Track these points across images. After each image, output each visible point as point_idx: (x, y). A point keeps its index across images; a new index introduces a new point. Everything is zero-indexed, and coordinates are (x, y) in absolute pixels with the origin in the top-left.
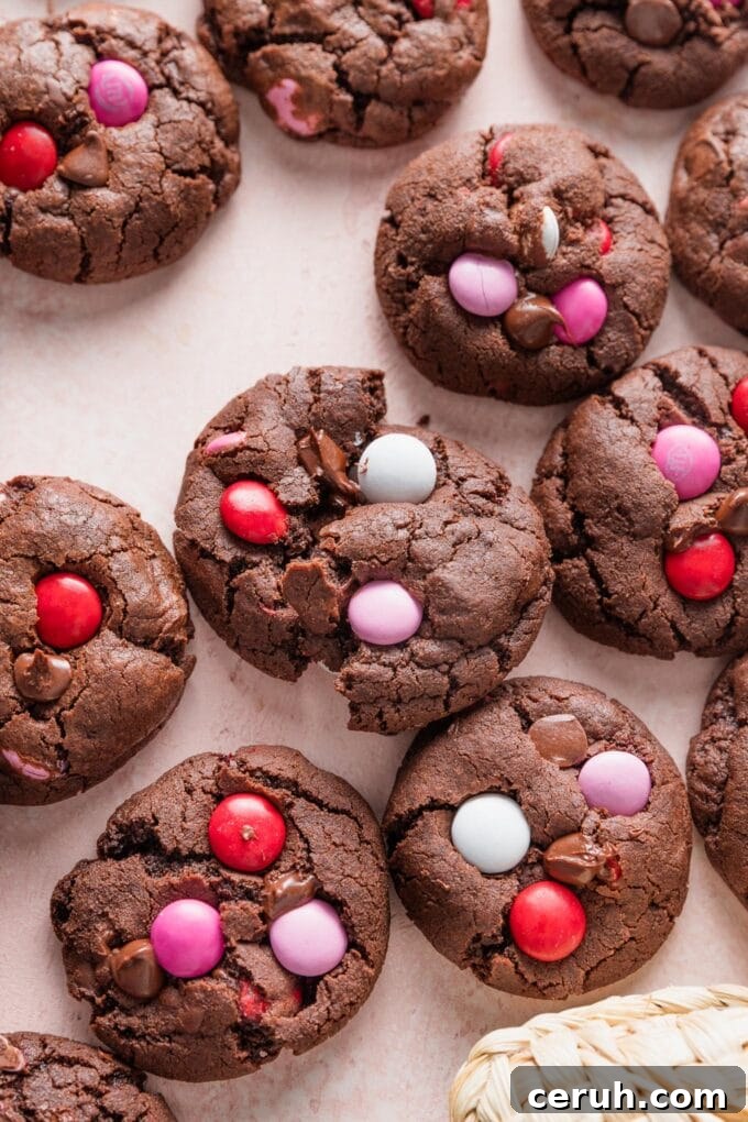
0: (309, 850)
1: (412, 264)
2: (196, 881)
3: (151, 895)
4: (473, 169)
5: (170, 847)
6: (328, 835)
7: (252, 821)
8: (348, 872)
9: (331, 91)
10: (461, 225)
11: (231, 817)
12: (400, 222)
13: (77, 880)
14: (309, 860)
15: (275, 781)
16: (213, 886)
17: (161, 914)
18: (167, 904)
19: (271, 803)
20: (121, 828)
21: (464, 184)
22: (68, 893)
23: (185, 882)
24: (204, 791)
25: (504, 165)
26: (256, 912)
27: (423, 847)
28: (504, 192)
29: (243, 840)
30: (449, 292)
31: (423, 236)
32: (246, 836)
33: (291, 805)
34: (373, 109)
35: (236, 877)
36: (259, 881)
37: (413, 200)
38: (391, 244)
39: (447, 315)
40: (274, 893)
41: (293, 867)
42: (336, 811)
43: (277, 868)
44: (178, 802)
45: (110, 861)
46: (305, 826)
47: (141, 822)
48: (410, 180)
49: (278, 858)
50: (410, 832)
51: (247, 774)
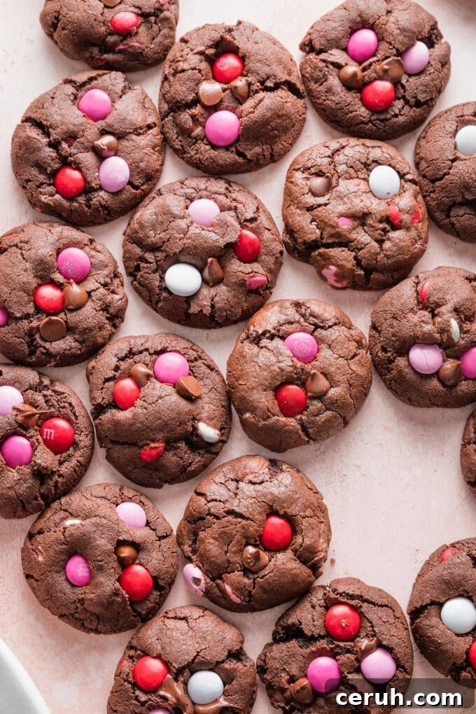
0: (372, 627)
1: (390, 351)
2: (324, 648)
3: (304, 657)
4: (412, 302)
5: (309, 634)
6: (380, 618)
7: (345, 616)
8: (392, 634)
9: (354, 270)
10: (412, 333)
11: (335, 617)
12: (381, 331)
13: (268, 654)
14: (374, 631)
15: (352, 597)
16: (332, 649)
17: (310, 665)
18: (312, 661)
19: (353, 608)
20: (283, 628)
21: (410, 311)
22: (264, 661)
23: (318, 649)
24: (320, 606)
25: (428, 299)
26: (353, 658)
27: (428, 623)
28: (429, 312)
29: (343, 627)
30: (410, 365)
31: (393, 338)
32: (344, 625)
33: (361, 606)
34: (374, 276)
35: (342, 644)
36: (352, 644)
37: (385, 320)
38: (378, 341)
39: (410, 376)
40: (360, 649)
41: (367, 635)
42: (381, 606)
43: (359, 636)
44: (309, 613)
45: (281, 644)
46: (369, 616)
47: (293, 624)
48: (382, 309)
49: (359, 632)
50: (422, 616)
51: (339, 596)
